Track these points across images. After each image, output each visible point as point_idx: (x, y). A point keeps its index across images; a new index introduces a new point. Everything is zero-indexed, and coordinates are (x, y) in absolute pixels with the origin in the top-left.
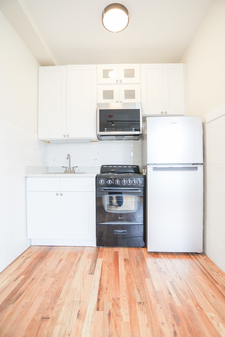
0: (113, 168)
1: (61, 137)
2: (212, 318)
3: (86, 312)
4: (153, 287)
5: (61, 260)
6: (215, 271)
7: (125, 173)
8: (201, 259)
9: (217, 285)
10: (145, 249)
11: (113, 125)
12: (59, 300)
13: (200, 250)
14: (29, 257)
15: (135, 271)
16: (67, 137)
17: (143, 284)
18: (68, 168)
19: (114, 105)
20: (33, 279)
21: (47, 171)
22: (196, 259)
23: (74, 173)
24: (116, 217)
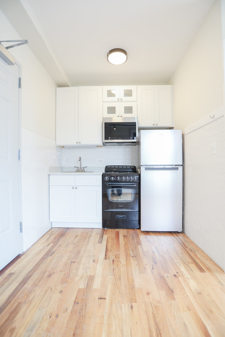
0: (115, 168)
1: (74, 143)
2: (177, 262)
3: (98, 260)
4: (143, 249)
5: (76, 236)
6: (188, 242)
7: (124, 172)
8: (181, 236)
9: (186, 249)
10: (139, 230)
11: (115, 129)
12: (80, 255)
13: (180, 230)
14: (53, 234)
15: (131, 242)
16: (79, 144)
17: (136, 248)
18: (79, 168)
19: (116, 119)
20: (60, 245)
21: (62, 170)
22: (177, 235)
23: (84, 172)
24: (117, 205)
